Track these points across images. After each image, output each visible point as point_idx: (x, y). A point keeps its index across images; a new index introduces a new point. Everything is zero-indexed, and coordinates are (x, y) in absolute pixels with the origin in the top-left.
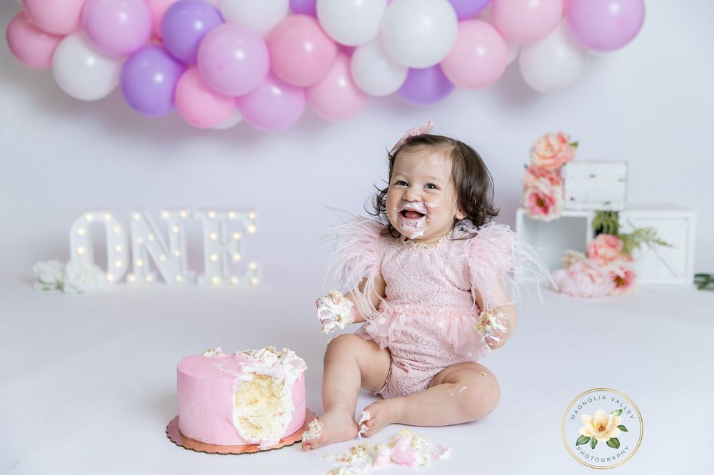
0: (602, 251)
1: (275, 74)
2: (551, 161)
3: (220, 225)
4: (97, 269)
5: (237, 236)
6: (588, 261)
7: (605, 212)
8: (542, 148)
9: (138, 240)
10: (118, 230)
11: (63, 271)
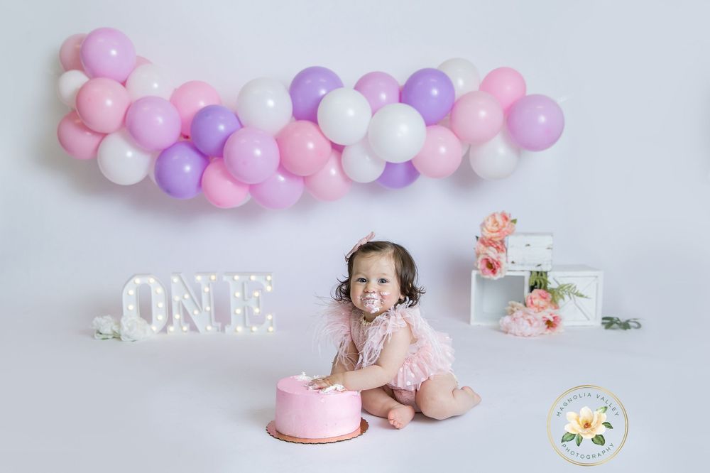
0: (536, 302)
1: (283, 168)
2: (497, 234)
3: (243, 284)
4: (144, 322)
5: (257, 294)
6: (526, 309)
7: (538, 272)
8: (490, 223)
9: (176, 298)
10: (160, 290)
11: (119, 324)
